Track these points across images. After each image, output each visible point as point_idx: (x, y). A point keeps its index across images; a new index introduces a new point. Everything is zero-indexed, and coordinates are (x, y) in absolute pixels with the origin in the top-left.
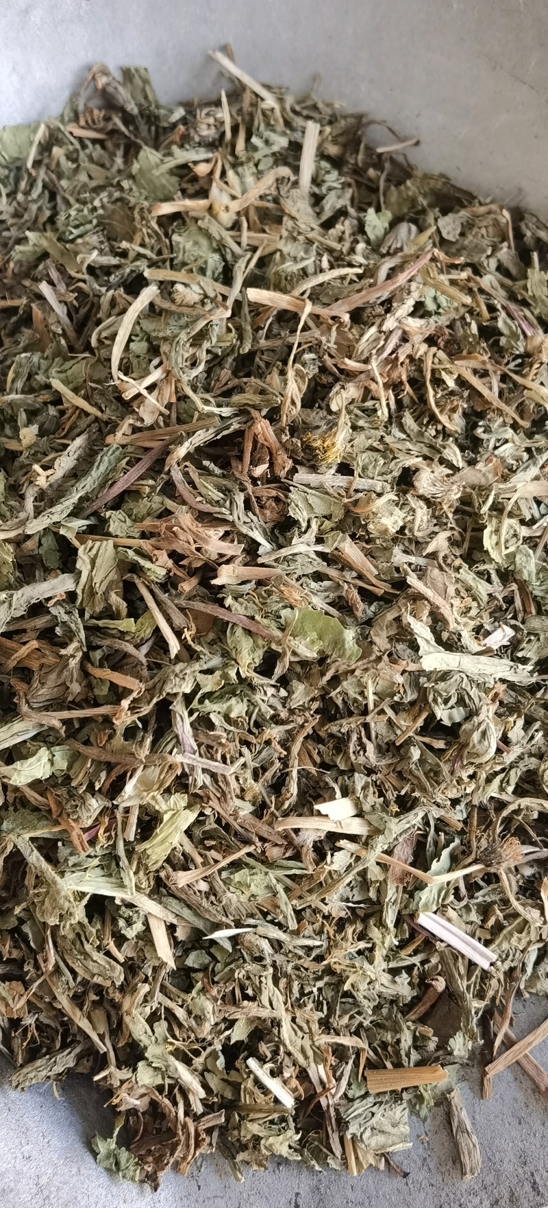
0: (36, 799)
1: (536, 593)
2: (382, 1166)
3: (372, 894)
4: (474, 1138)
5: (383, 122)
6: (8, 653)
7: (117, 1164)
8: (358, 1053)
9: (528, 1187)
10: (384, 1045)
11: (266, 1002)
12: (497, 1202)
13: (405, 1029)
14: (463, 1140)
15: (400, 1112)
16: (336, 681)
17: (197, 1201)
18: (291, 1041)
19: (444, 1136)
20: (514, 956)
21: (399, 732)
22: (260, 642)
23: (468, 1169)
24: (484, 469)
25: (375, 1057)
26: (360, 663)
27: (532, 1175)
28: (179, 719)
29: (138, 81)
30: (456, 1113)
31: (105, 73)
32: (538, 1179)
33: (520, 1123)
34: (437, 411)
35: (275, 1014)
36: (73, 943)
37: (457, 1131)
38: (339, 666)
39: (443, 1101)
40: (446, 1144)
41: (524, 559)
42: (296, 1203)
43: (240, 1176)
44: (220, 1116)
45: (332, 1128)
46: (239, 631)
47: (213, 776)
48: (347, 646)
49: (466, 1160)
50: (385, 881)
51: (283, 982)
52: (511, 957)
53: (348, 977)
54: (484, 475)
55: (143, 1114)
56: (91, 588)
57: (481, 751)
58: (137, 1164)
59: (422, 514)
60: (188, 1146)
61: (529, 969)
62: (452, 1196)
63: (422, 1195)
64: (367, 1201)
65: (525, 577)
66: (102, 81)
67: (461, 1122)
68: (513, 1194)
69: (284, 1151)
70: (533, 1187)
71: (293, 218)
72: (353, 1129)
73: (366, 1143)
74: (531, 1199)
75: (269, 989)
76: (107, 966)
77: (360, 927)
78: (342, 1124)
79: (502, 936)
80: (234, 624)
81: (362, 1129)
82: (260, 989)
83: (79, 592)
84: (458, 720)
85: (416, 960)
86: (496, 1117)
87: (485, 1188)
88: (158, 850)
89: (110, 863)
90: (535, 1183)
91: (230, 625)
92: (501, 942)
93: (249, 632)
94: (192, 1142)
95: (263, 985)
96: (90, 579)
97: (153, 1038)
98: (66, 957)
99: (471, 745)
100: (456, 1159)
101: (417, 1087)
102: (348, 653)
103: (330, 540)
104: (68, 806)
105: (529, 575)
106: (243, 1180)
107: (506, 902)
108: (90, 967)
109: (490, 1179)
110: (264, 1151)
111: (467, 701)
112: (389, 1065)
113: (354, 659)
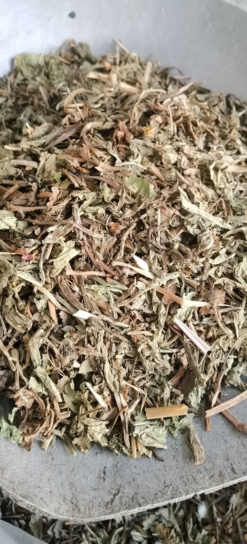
0: (5, 246)
1: (233, 205)
2: (150, 455)
3: (155, 309)
4: (201, 447)
5: (177, 69)
6: (3, 193)
7: (11, 434)
8: (142, 396)
9: (229, 470)
10: (156, 396)
11: (99, 349)
12: (212, 476)
13: (167, 386)
14: (195, 446)
15: (162, 431)
16: (143, 211)
17: (51, 465)
18: (109, 376)
19: (186, 447)
20: (222, 357)
21: (170, 239)
22: (114, 190)
23: (198, 459)
24: (211, 155)
25: (150, 402)
26: (155, 201)
27: (232, 465)
28: (75, 210)
29: (85, 48)
30: (192, 434)
31: (74, 43)
32: (234, 467)
33: (226, 443)
34: (193, 133)
35: (103, 355)
36: (11, 309)
37: (193, 442)
38: (146, 202)
39: (185, 431)
40: (186, 451)
41: (228, 191)
42: (104, 471)
43: (74, 452)
44: (68, 413)
45: (126, 431)
46: (105, 184)
47: (87, 236)
48: (150, 192)
49: (196, 454)
50: (160, 304)
51: (108, 343)
52: (220, 357)
53: (140, 345)
54: (212, 157)
55: (29, 409)
56: (44, 168)
57: (206, 244)
58: (22, 435)
59: (184, 160)
60: (50, 422)
61: (230, 366)
62: (188, 473)
63: (173, 472)
64: (142, 474)
65: (229, 198)
66: (72, 45)
67: (194, 439)
68: (221, 473)
69: (99, 437)
70: (232, 470)
71: (140, 84)
72: (137, 432)
73: (143, 440)
74: (231, 475)
75: (100, 344)
76: (25, 319)
77: (147, 325)
78: (131, 428)
79: (215, 342)
80: (104, 182)
81: (142, 432)
82: (97, 340)
83: (38, 169)
84: (197, 233)
85: (175, 351)
86: (213, 440)
87: (207, 470)
88: (59, 263)
89: (36, 271)
90: (233, 468)
91: (102, 182)
92: (215, 345)
93: (109, 186)
94: (52, 420)
95: (99, 339)
96: (44, 164)
97: (41, 361)
98: (6, 317)
99: (202, 241)
100: (192, 457)
101: (171, 418)
102: (151, 196)
103: (146, 165)
104: (21, 242)
105: (230, 198)
106: (75, 454)
107: (217, 326)
108: (17, 320)
109: (209, 466)
110: (89, 437)
111: (201, 227)
112: (157, 406)
113: (153, 198)
